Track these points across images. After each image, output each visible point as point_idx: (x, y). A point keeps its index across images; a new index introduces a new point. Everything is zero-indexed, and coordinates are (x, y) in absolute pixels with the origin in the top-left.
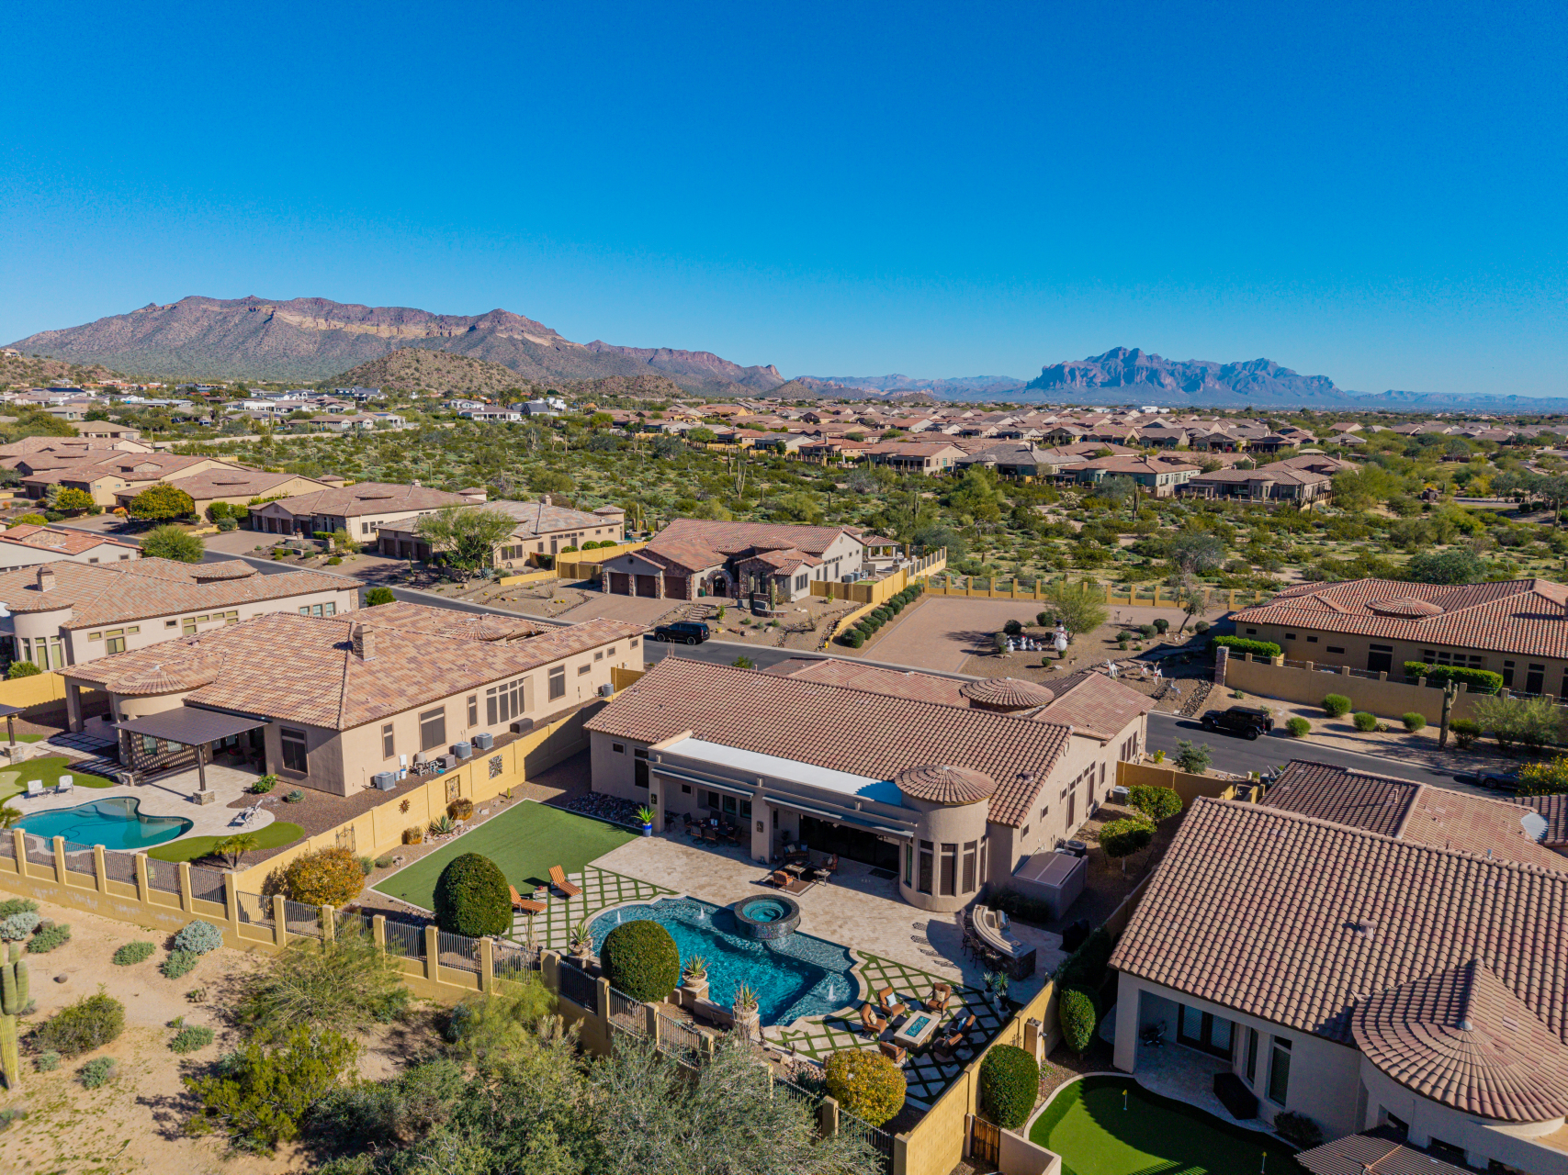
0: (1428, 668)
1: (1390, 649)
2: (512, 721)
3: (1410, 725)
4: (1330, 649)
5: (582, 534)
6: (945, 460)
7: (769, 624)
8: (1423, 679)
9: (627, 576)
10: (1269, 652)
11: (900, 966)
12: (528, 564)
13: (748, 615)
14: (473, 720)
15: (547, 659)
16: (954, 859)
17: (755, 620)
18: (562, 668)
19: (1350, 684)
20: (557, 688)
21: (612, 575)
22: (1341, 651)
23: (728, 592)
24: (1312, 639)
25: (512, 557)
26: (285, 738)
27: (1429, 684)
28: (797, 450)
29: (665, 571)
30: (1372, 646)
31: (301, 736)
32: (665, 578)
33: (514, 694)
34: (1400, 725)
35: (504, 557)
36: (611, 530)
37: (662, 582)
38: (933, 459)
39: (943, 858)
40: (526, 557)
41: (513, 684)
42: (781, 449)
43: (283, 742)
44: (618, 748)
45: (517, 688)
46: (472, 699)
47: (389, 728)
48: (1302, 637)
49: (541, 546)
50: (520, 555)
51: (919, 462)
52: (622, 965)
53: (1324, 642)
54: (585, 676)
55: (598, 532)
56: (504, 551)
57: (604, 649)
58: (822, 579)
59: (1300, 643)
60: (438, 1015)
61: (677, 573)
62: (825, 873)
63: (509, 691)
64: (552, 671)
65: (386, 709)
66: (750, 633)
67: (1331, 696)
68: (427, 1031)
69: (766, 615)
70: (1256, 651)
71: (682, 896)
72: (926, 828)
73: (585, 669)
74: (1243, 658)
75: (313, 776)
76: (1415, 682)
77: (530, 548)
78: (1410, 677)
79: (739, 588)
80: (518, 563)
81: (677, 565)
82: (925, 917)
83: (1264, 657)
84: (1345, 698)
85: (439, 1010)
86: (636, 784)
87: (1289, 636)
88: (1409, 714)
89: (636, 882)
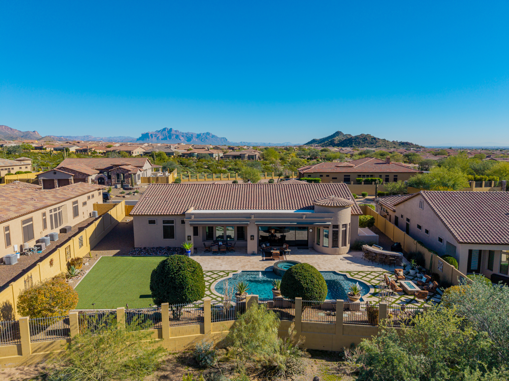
0: (364, 179)
1: (349, 176)
2: (60, 228)
3: (364, 195)
4: (333, 178)
5: (13, 169)
6: (138, 152)
8: (363, 182)
10: (318, 180)
13: (122, 190)
14: (45, 227)
16: (346, 231)
17: (127, 192)
18: (77, 202)
20: (76, 213)
21: (43, 180)
22: (336, 178)
24: (328, 176)
27: (364, 184)
30: (345, 176)
32: (74, 180)
34: (361, 197)
37: (72, 182)
38: (134, 151)
39: (342, 231)
44: (152, 222)
46: (44, 214)
47: (7, 228)
48: (324, 175)
51: (129, 153)
53: (331, 176)
54: (85, 207)
55: (21, 168)
57: (90, 194)
59: (324, 177)
61: (80, 176)
62: (288, 250)
64: (73, 203)
65: (6, 217)
66: (127, 196)
69: (131, 189)
70: (314, 181)
71: (240, 272)
73: (85, 204)
76: (361, 183)
78: (359, 182)
79: (111, 181)
81: (80, 173)
83: (316, 181)
85: (177, 356)
86: (164, 238)
87: (321, 176)
88: (363, 192)
89: (211, 271)
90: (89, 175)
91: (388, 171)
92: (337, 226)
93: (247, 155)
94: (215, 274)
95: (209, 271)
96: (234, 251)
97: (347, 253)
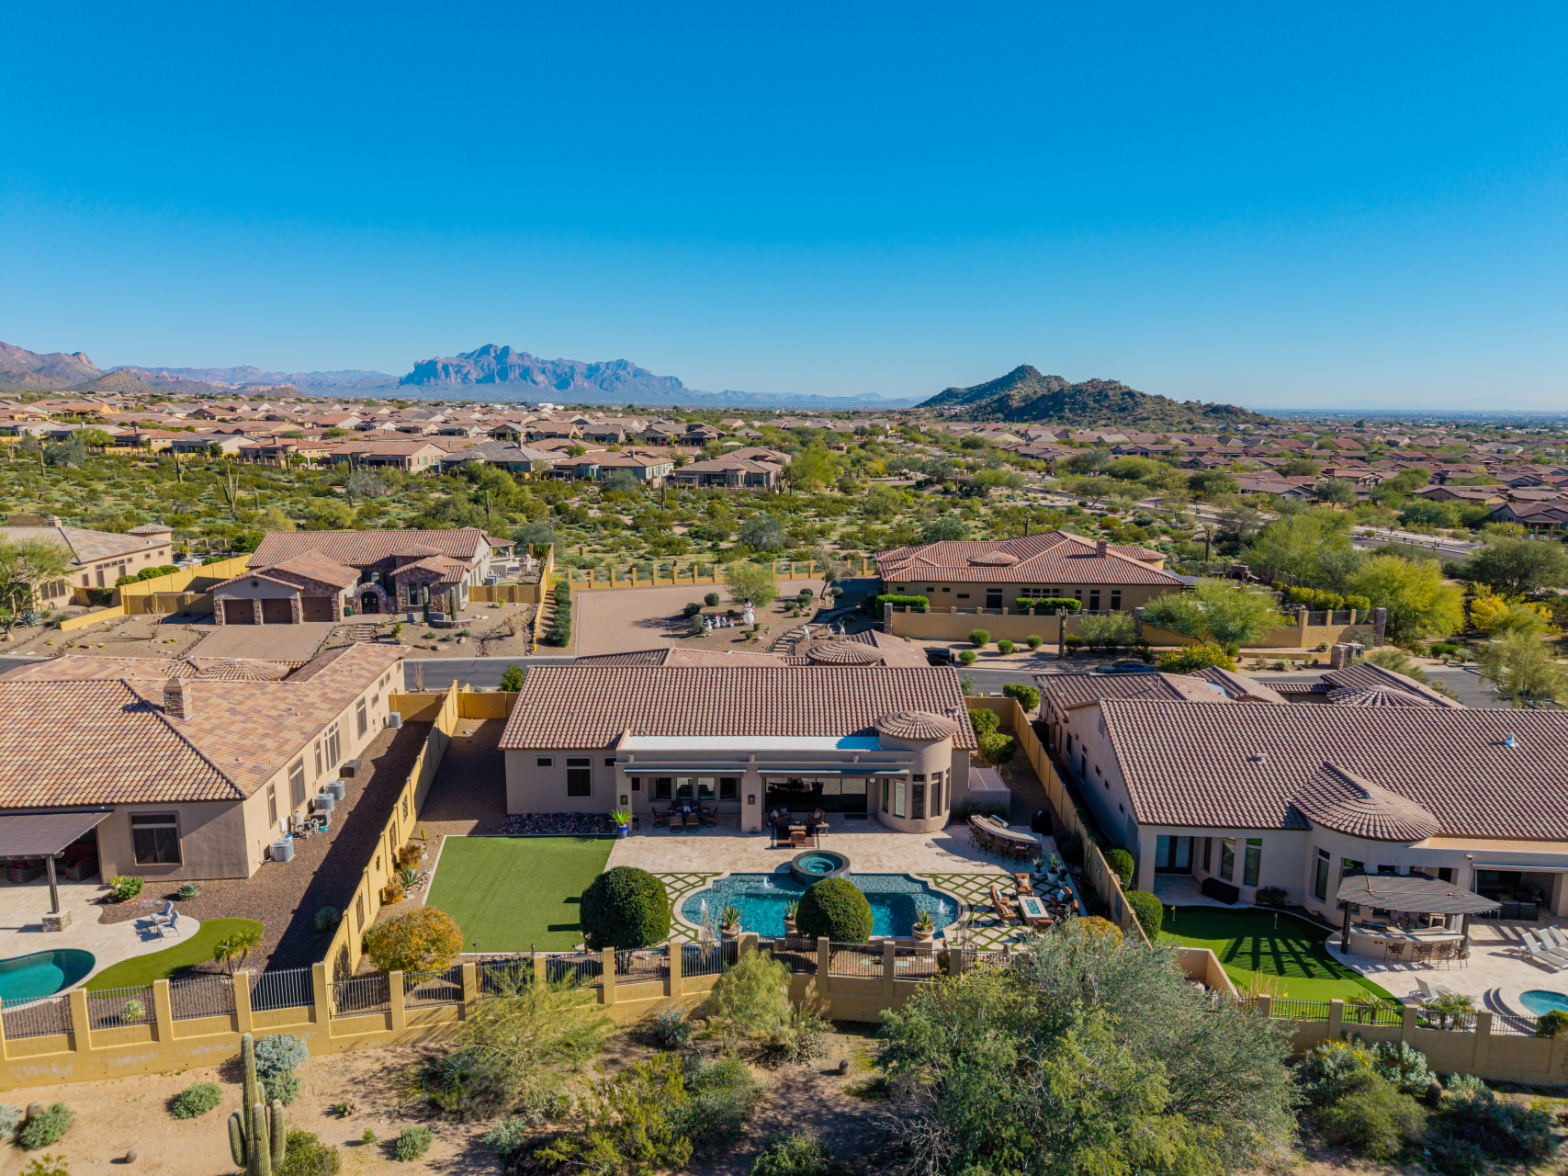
0: (1034, 601)
1: (1000, 591)
2: (339, 765)
3: (1032, 644)
4: (960, 596)
5: (130, 560)
6: (426, 458)
7: (460, 635)
8: (1032, 610)
9: (251, 602)
10: (922, 604)
12: (74, 602)
13: (426, 628)
14: (319, 771)
15: (356, 692)
16: (939, 785)
17: (441, 633)
18: (364, 700)
19: (984, 622)
20: (362, 724)
21: (226, 602)
22: (967, 596)
23: (382, 607)
24: (946, 590)
25: (54, 595)
26: (137, 827)
27: (1037, 613)
29: (303, 592)
30: (989, 590)
32: (303, 599)
33: (337, 735)
34: (1026, 646)
35: (45, 597)
36: (161, 554)
37: (300, 605)
39: (933, 785)
40: (70, 594)
42: (216, 451)
43: (135, 832)
44: (545, 762)
45: (339, 727)
46: (318, 745)
47: (272, 789)
48: (938, 588)
49: (86, 578)
50: (63, 593)
51: (398, 461)
53: (955, 591)
54: (377, 708)
55: (148, 556)
56: (44, 587)
59: (938, 592)
60: (630, 1033)
61: (319, 593)
62: (825, 825)
63: (334, 732)
64: (358, 705)
66: (442, 647)
67: (973, 632)
68: (633, 1049)
69: (449, 626)
70: (913, 604)
71: (726, 874)
73: (376, 700)
74: (904, 611)
76: (1027, 613)
77: (75, 581)
78: (1022, 609)
79: (396, 602)
80: (62, 603)
81: (318, 584)
83: (917, 607)
84: (985, 632)
85: (628, 1030)
86: (570, 794)
87: (931, 590)
88: (1031, 637)
89: (671, 874)
90: (340, 588)
91: (1098, 579)
92: (922, 778)
93: (744, 473)
94: (679, 879)
95: (667, 874)
96: (715, 825)
97: (943, 830)
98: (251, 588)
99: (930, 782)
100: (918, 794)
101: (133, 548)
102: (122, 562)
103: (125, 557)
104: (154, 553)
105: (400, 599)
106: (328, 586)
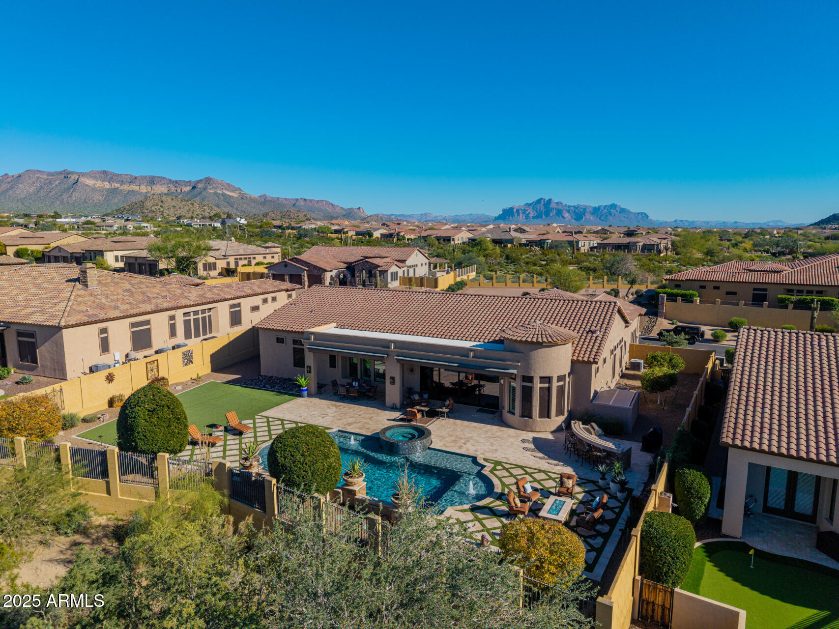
0: (794, 298)
1: (766, 290)
4: (728, 293)
5: (254, 258)
6: (462, 238)
8: (791, 305)
9: (284, 275)
10: (691, 296)
11: (522, 467)
12: (220, 274)
14: (173, 333)
15: (227, 297)
16: (549, 389)
18: (239, 305)
19: (745, 311)
20: (236, 319)
22: (735, 293)
23: (348, 283)
24: (717, 287)
25: (210, 269)
26: (20, 339)
27: (795, 307)
28: (379, 236)
29: (308, 271)
30: (755, 289)
31: (32, 335)
32: (308, 276)
33: (204, 319)
35: (205, 269)
36: (273, 257)
37: (306, 279)
38: (456, 238)
39: (541, 388)
40: (219, 270)
41: (203, 311)
42: (370, 235)
43: (19, 342)
44: (280, 340)
45: (207, 314)
46: (172, 318)
47: (104, 331)
48: (710, 287)
49: (228, 263)
50: (215, 269)
51: (448, 239)
52: (288, 463)
53: (724, 289)
54: (255, 313)
55: (265, 258)
56: (204, 265)
57: (269, 296)
58: (406, 275)
59: (710, 289)
61: (316, 272)
62: (445, 410)
63: (200, 316)
64: (232, 306)
65: (101, 317)
67: (734, 319)
70: (684, 296)
71: (335, 430)
72: (528, 365)
73: (255, 309)
74: (675, 301)
75: (42, 366)
76: (786, 307)
77: (221, 265)
78: (782, 304)
79: (355, 280)
80: (214, 273)
81: (315, 267)
82: (530, 436)
83: (688, 299)
84: (743, 319)
86: (295, 366)
87: (703, 287)
90: (326, 271)
92: (530, 379)
93: (641, 244)
98: (283, 268)
99: (537, 385)
100: (527, 394)
101: (257, 252)
102: (250, 258)
103: (252, 256)
104: (269, 257)
105: (357, 279)
106: (320, 269)
